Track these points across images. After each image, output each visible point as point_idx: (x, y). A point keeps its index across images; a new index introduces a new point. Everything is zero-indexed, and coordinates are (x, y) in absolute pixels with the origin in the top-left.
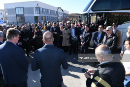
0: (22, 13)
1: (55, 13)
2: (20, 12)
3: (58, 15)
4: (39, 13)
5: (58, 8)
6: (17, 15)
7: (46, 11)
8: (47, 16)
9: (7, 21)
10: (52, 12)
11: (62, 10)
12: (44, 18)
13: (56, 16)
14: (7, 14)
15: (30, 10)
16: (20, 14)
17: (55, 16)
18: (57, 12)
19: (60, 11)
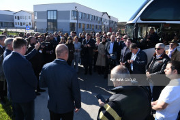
0: (55, 18)
1: (99, 19)
2: (52, 16)
3: (102, 23)
4: (77, 19)
5: (104, 13)
6: (48, 21)
7: (86, 16)
8: (87, 23)
9: (36, 27)
10: (95, 18)
11: (109, 17)
12: (82, 26)
13: (100, 25)
14: (36, 18)
15: (65, 14)
16: (52, 18)
17: (97, 24)
18: (101, 19)
19: (105, 17)
